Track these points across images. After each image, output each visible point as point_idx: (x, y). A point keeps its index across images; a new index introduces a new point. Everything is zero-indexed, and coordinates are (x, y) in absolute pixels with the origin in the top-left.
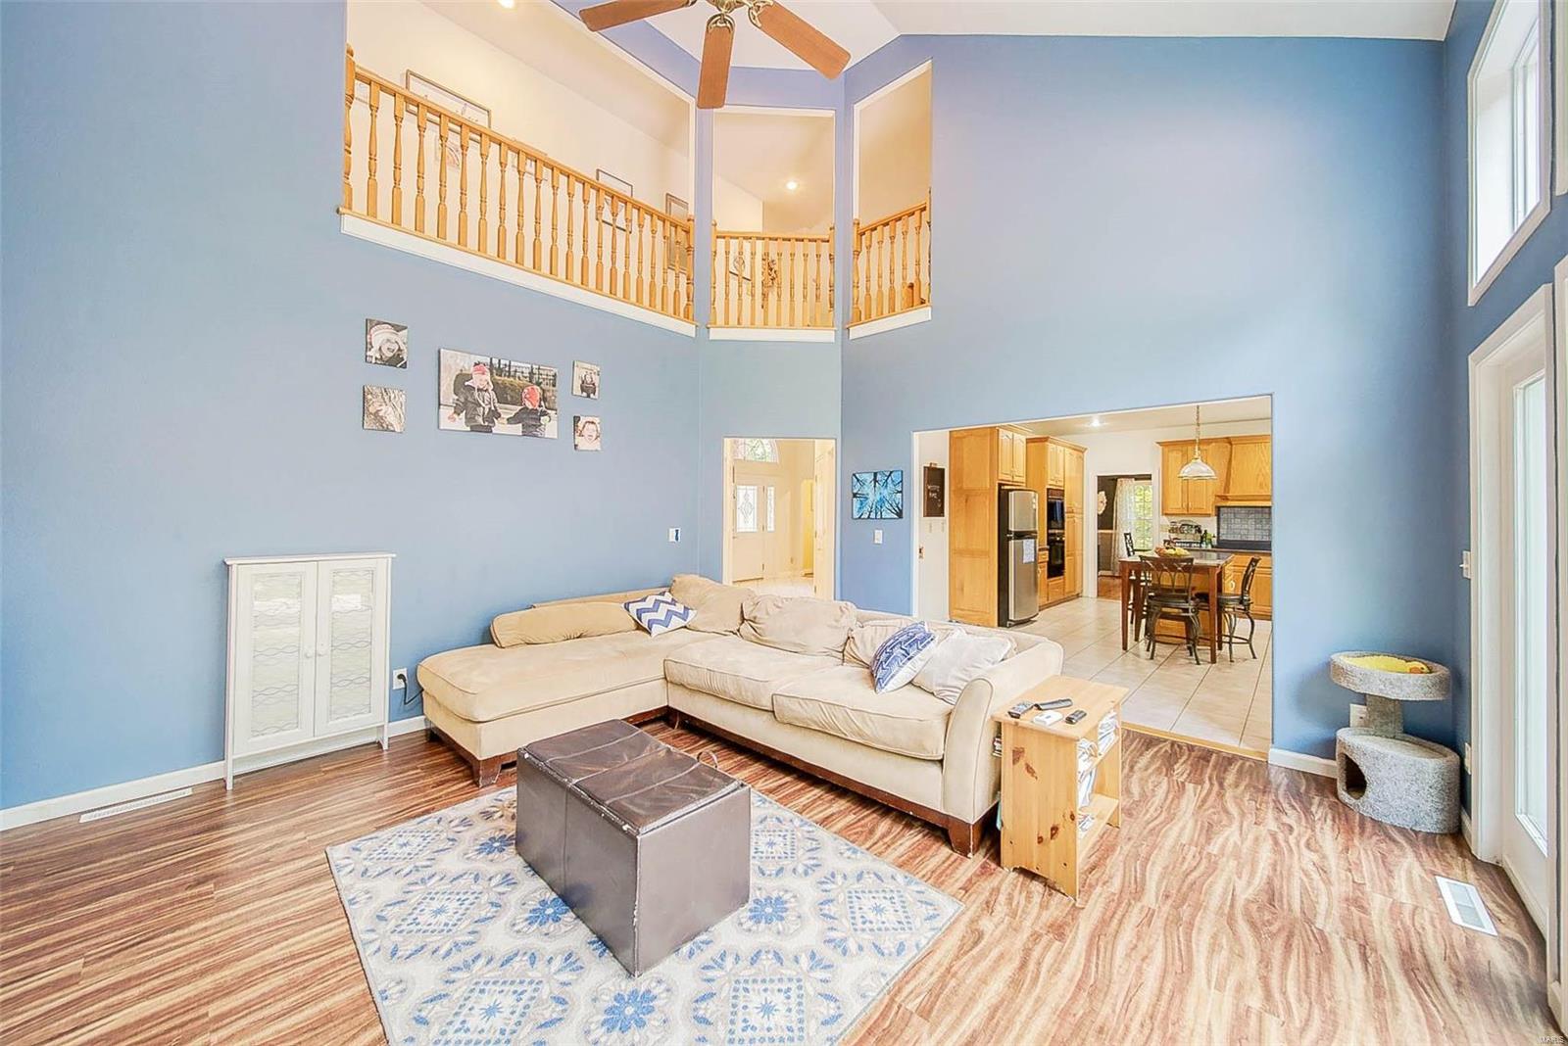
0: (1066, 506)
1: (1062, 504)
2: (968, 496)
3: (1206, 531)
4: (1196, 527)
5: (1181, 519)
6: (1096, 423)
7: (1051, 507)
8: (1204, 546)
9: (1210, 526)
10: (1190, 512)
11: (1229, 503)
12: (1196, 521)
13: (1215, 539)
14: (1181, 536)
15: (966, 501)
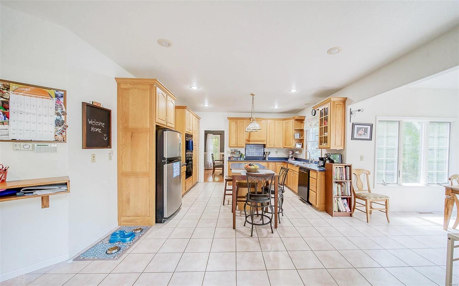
0: (193, 143)
1: (192, 142)
2: (132, 133)
3: (242, 153)
4: (239, 152)
5: (234, 148)
6: (206, 105)
7: (187, 143)
8: (241, 159)
9: (243, 151)
10: (238, 146)
11: (251, 143)
12: (239, 149)
13: (245, 156)
14: (234, 155)
15: (132, 136)
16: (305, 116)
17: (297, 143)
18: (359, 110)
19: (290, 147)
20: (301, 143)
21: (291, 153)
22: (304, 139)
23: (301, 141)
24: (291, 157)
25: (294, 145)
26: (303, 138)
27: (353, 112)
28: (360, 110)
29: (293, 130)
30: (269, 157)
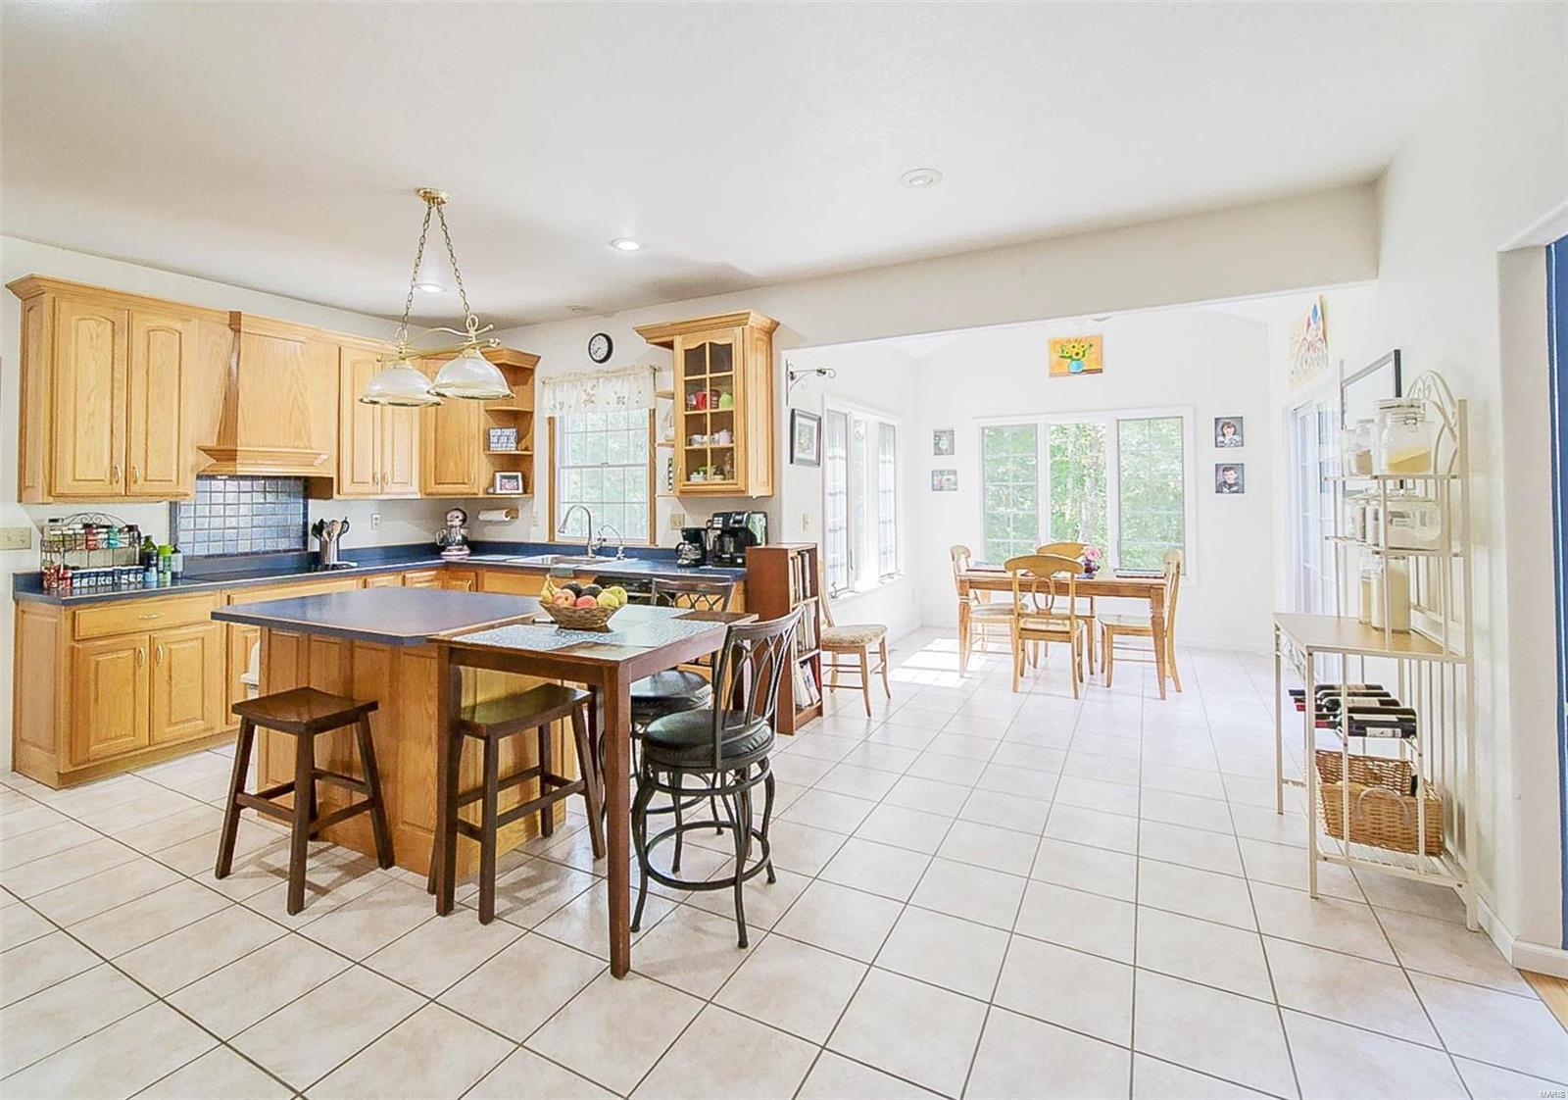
4: (128, 528)
9: (150, 524)
10: (133, 489)
16: (539, 358)
17: (498, 475)
18: (821, 372)
19: (467, 491)
20: (520, 474)
21: (457, 522)
22: (532, 456)
23: (517, 463)
24: (459, 538)
25: (484, 482)
26: (526, 449)
27: (798, 375)
28: (824, 373)
29: (482, 412)
30: (341, 548)
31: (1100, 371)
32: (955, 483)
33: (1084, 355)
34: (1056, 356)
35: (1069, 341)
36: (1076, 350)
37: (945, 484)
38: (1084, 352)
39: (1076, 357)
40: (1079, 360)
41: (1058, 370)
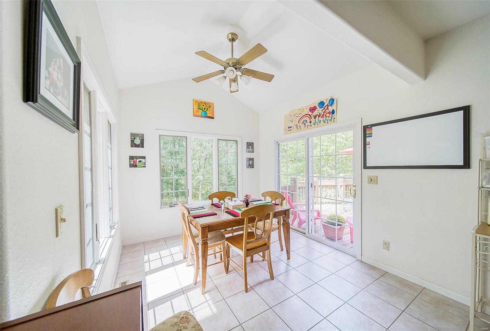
31: (213, 118)
32: (145, 163)
33: (207, 110)
34: (196, 107)
35: (201, 102)
36: (204, 107)
37: (138, 164)
38: (207, 108)
39: (204, 110)
40: (205, 111)
41: (197, 114)
